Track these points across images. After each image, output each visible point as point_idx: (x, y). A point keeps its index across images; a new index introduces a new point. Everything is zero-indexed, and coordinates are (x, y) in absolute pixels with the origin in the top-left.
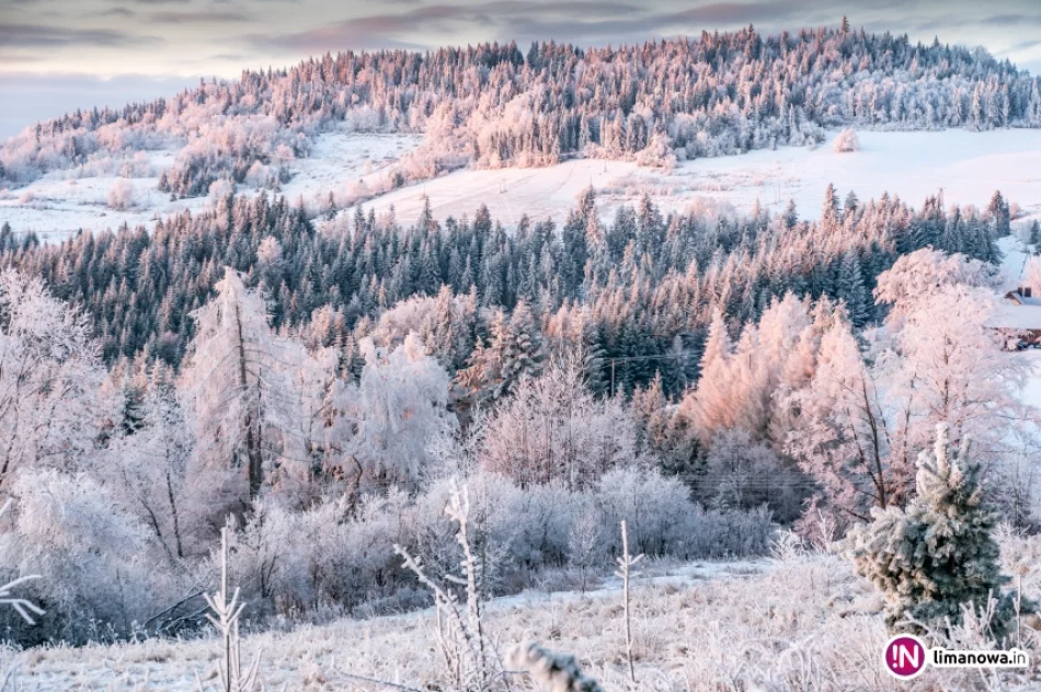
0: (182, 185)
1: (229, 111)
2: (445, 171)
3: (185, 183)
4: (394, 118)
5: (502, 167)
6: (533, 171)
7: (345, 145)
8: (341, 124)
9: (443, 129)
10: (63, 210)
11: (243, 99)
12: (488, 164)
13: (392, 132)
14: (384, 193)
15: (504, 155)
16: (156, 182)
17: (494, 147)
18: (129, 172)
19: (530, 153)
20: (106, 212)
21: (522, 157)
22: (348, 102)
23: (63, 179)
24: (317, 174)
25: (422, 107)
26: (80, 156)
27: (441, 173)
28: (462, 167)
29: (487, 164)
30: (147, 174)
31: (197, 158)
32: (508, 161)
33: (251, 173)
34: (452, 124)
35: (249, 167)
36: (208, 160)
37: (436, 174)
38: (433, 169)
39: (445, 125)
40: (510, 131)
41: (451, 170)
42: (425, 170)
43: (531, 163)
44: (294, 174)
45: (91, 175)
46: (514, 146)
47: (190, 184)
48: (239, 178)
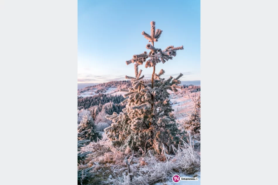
3: (97, 92)
4: (115, 86)
7: (111, 89)
8: (111, 87)
10: (86, 95)
11: (103, 85)
13: (115, 88)
14: (113, 93)
16: (95, 92)
20: (90, 95)
22: (112, 85)
23: (87, 92)
25: (118, 86)
31: (98, 90)
34: (120, 87)
42: (117, 91)
48: (102, 92)
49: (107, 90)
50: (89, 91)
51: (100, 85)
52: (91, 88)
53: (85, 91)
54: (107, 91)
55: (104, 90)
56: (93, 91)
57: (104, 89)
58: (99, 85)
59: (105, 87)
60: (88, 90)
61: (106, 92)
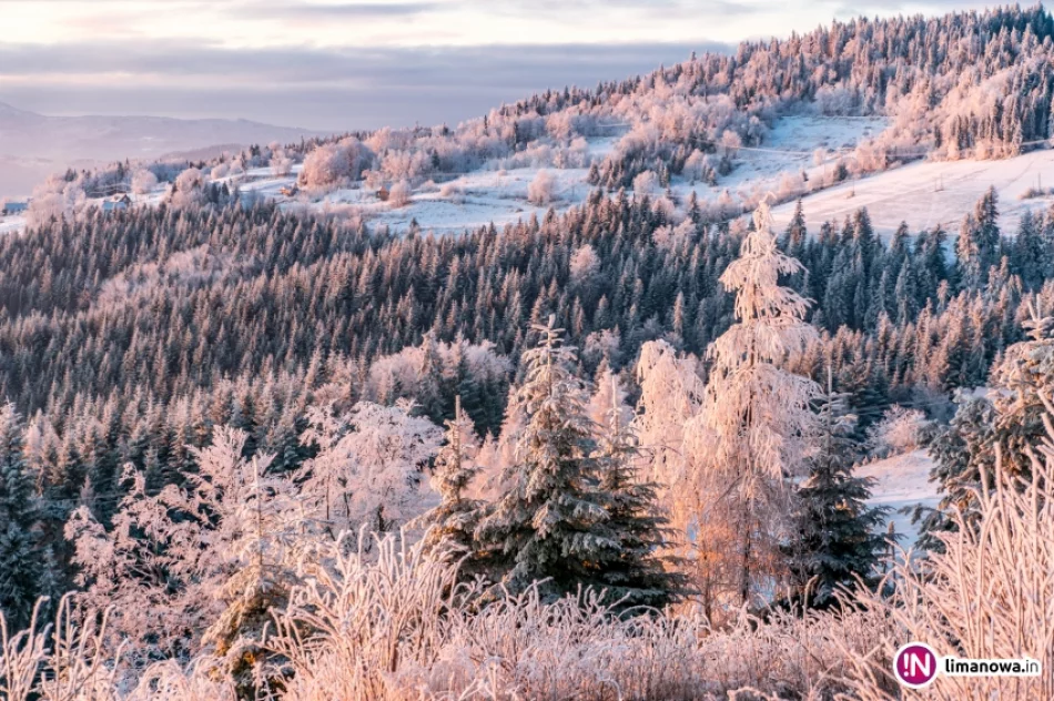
0: (611, 178)
1: (695, 91)
2: (898, 163)
3: (615, 175)
4: (868, 98)
5: (960, 158)
6: (990, 164)
7: (807, 131)
8: (810, 105)
9: (915, 111)
10: (481, 204)
11: (716, 76)
12: (946, 155)
13: (865, 115)
14: (822, 188)
15: (964, 144)
16: (586, 174)
17: (953, 134)
18: (562, 162)
19: (989, 143)
20: (524, 207)
21: (980, 147)
22: (824, 79)
23: (497, 169)
24: (763, 165)
25: (901, 85)
26: (521, 143)
27: (893, 165)
28: (920, 157)
29: (944, 156)
30: (581, 164)
31: (638, 145)
32: (967, 151)
33: (690, 162)
34: (927, 105)
35: (687, 156)
36: (648, 149)
37: (887, 166)
38: (883, 161)
39: (918, 107)
40: (972, 115)
41: (906, 161)
42: (874, 161)
43: (989, 153)
44: (738, 165)
45: (525, 164)
46: (976, 133)
47: (619, 176)
48: (676, 169)
49: (747, 140)
50: (534, 150)
51: (683, 83)
52: (559, 120)
53: (475, 159)
54: (744, 155)
55: (708, 148)
56: (568, 163)
57: (711, 134)
58: (671, 79)
59: (724, 101)
60: (522, 137)
61: (727, 169)
